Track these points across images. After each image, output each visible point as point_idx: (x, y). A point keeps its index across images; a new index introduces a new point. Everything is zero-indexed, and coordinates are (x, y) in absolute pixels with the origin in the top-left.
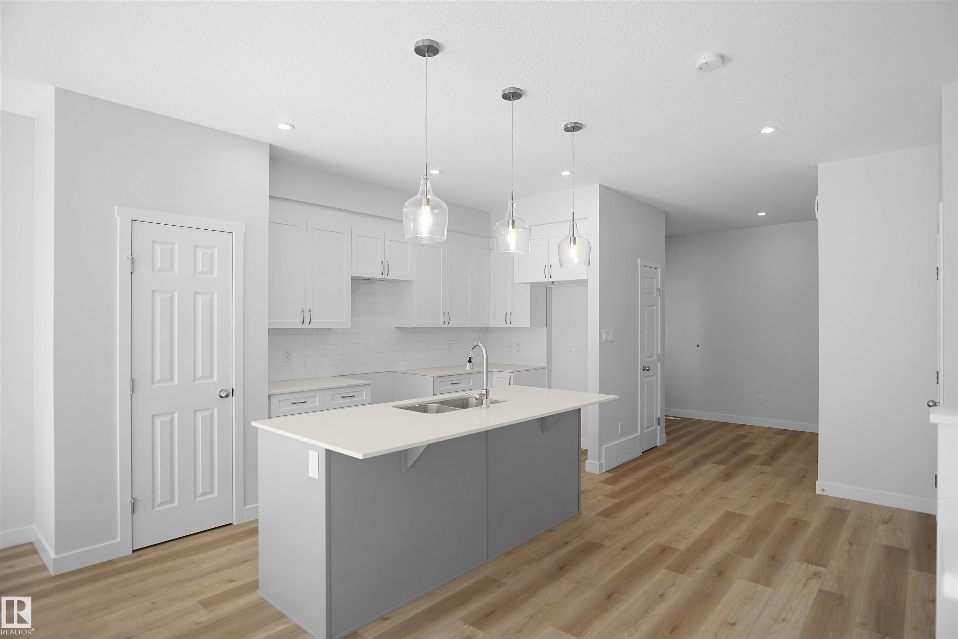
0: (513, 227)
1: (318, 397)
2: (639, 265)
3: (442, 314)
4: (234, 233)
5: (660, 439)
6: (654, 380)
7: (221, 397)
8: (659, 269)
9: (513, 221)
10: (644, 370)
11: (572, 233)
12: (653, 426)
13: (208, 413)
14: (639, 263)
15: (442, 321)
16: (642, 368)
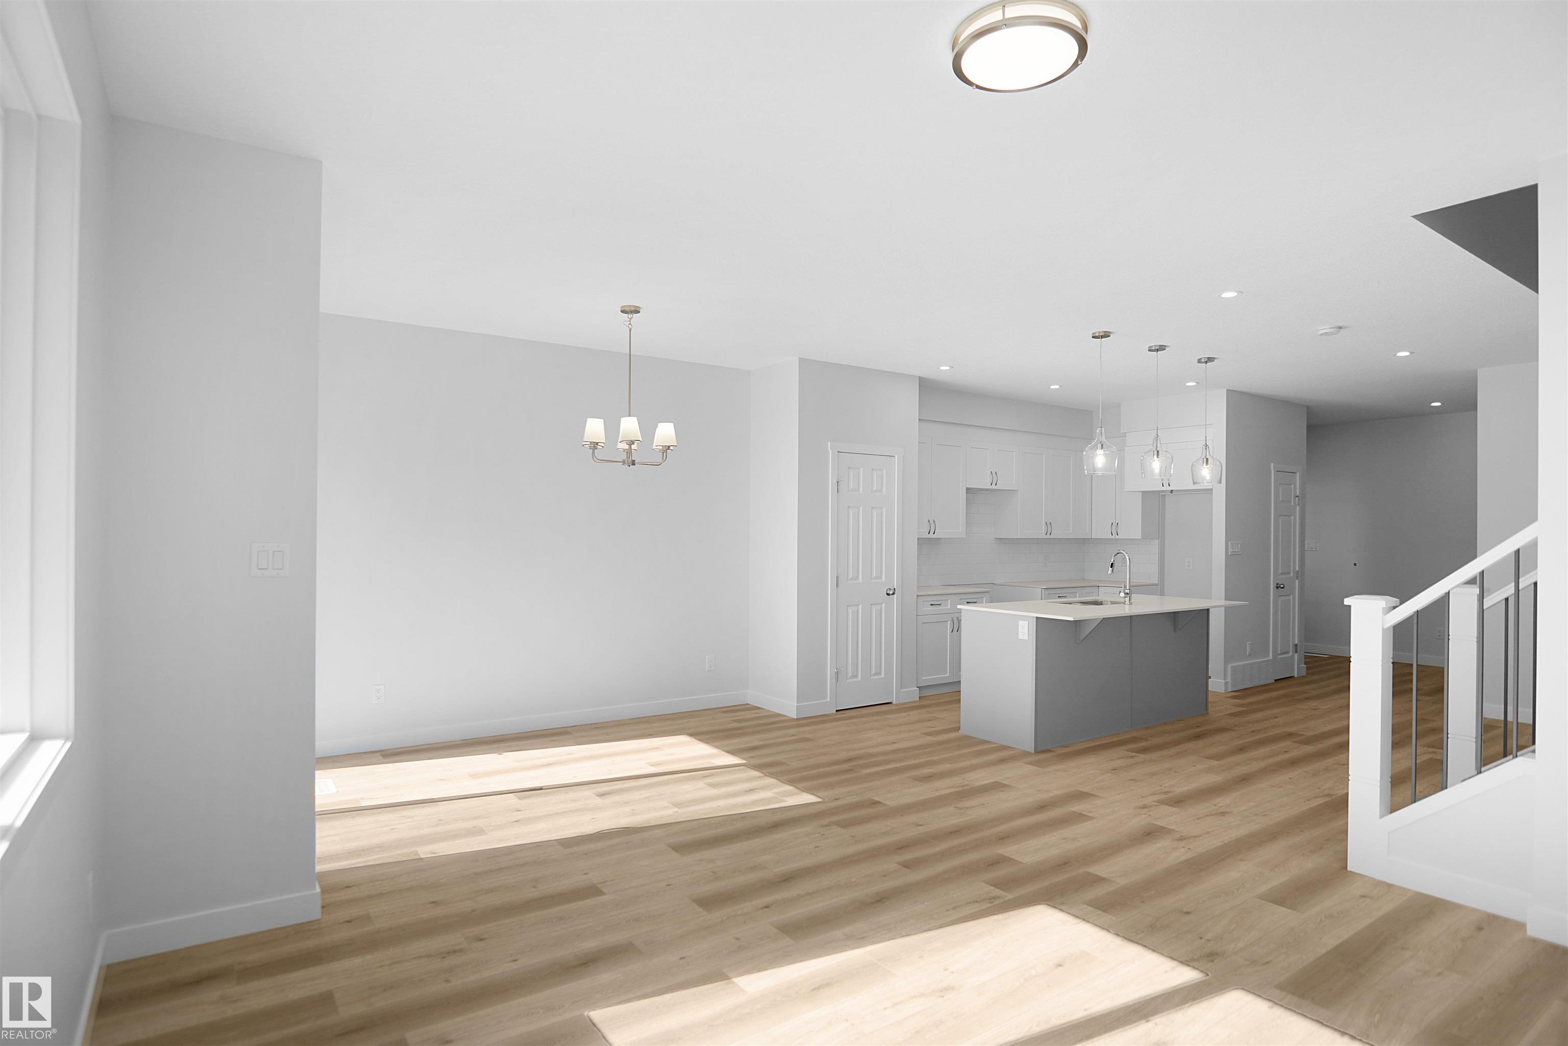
0: (1158, 457)
1: (949, 601)
2: (1273, 471)
3: (1044, 524)
4: (896, 456)
5: (1297, 668)
6: (1290, 600)
7: (888, 594)
8: (1298, 474)
9: (1158, 452)
10: (1277, 587)
11: (1204, 455)
12: (1287, 653)
13: (879, 607)
14: (1272, 468)
15: (1044, 531)
16: (1275, 586)
